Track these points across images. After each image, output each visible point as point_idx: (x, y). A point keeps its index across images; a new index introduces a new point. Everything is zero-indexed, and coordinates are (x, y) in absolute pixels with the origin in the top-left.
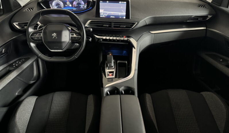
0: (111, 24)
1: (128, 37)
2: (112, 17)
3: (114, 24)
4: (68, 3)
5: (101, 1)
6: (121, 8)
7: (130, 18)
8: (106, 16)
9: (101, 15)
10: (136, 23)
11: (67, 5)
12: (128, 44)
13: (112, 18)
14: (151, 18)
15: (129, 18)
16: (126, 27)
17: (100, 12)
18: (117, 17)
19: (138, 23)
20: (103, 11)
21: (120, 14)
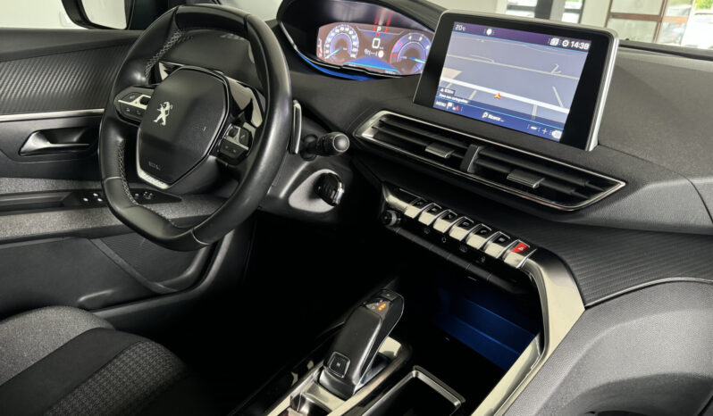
0: (463, 152)
1: (546, 257)
2: (491, 117)
3: (481, 157)
4: (376, 43)
6: (553, 73)
7: (591, 146)
8: (460, 105)
9: (441, 95)
10: (612, 184)
11: (370, 48)
13: (488, 123)
16: (540, 191)
17: (443, 78)
18: (515, 124)
19: (632, 186)
20: (456, 78)
21: (535, 106)
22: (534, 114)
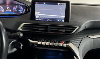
0: (47, 28)
1: (67, 42)
3: (51, 28)
4: (8, 8)
5: (36, 3)
6: (60, 10)
7: (70, 22)
8: (42, 19)
9: (37, 18)
10: (77, 27)
11: (7, 10)
12: (67, 51)
13: (49, 21)
14: (91, 22)
15: (68, 21)
16: (66, 32)
17: (36, 14)
18: (55, 20)
19: (80, 27)
20: (39, 13)
21: (58, 17)
22: (58, 18)
